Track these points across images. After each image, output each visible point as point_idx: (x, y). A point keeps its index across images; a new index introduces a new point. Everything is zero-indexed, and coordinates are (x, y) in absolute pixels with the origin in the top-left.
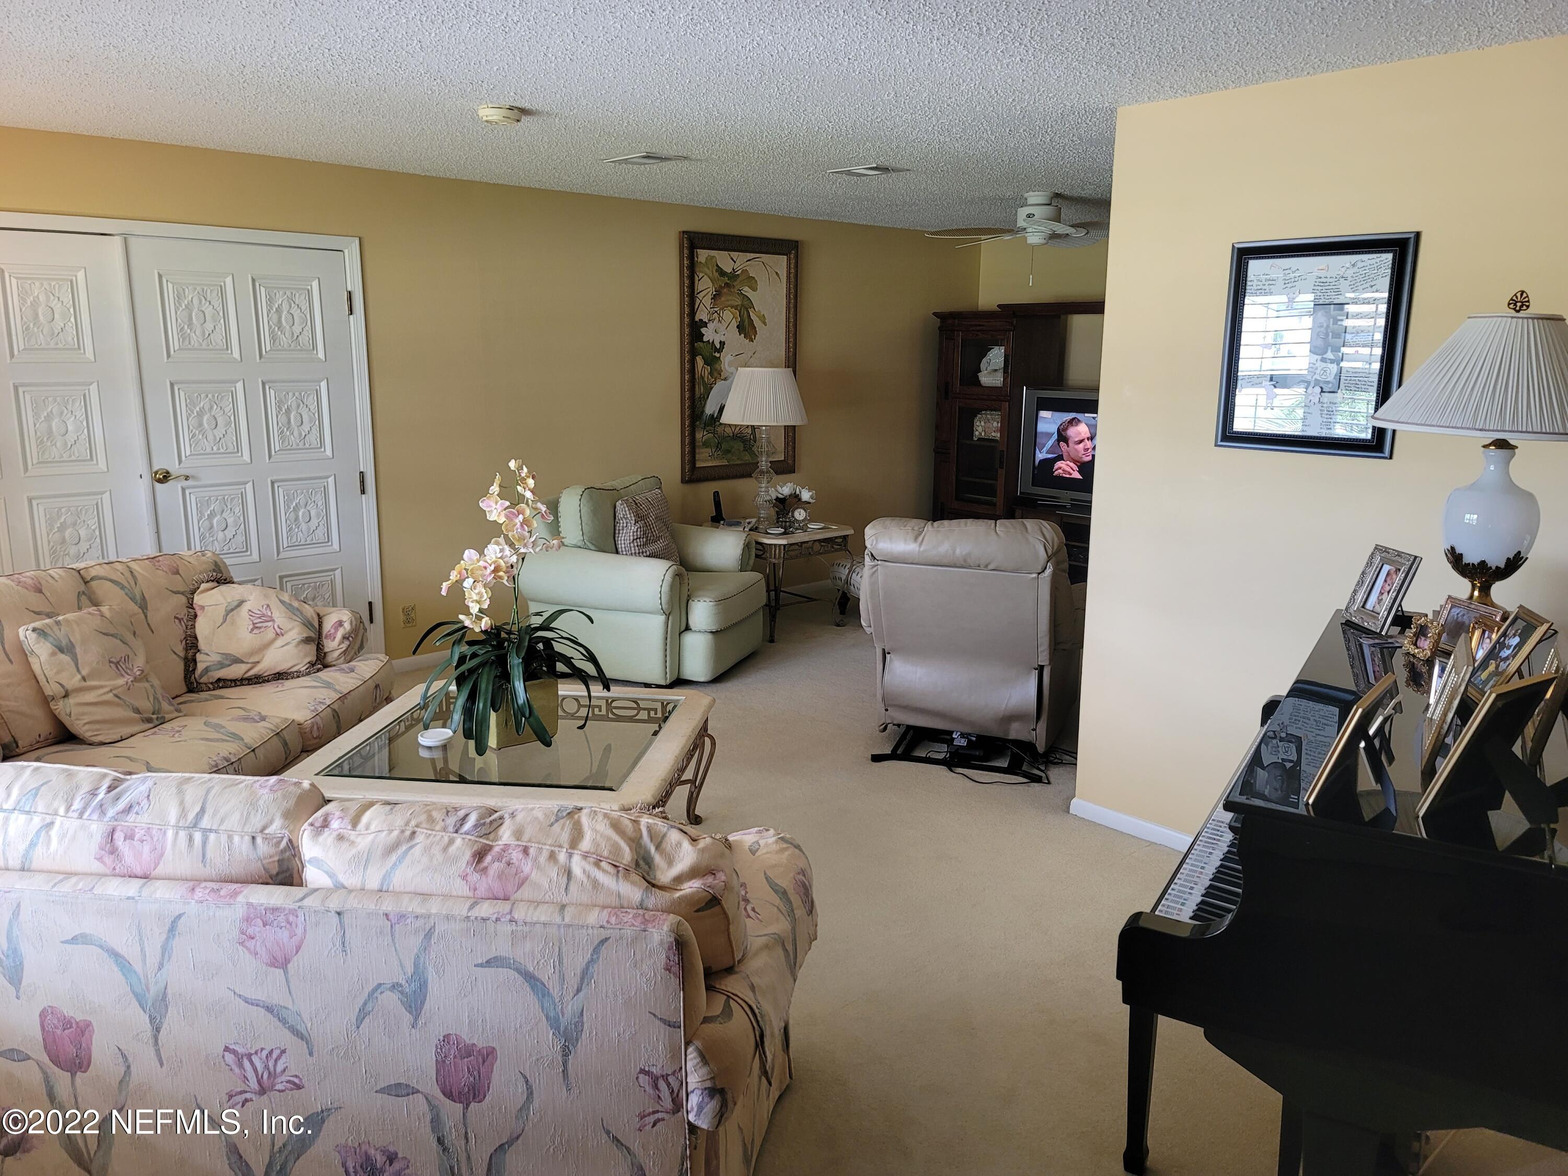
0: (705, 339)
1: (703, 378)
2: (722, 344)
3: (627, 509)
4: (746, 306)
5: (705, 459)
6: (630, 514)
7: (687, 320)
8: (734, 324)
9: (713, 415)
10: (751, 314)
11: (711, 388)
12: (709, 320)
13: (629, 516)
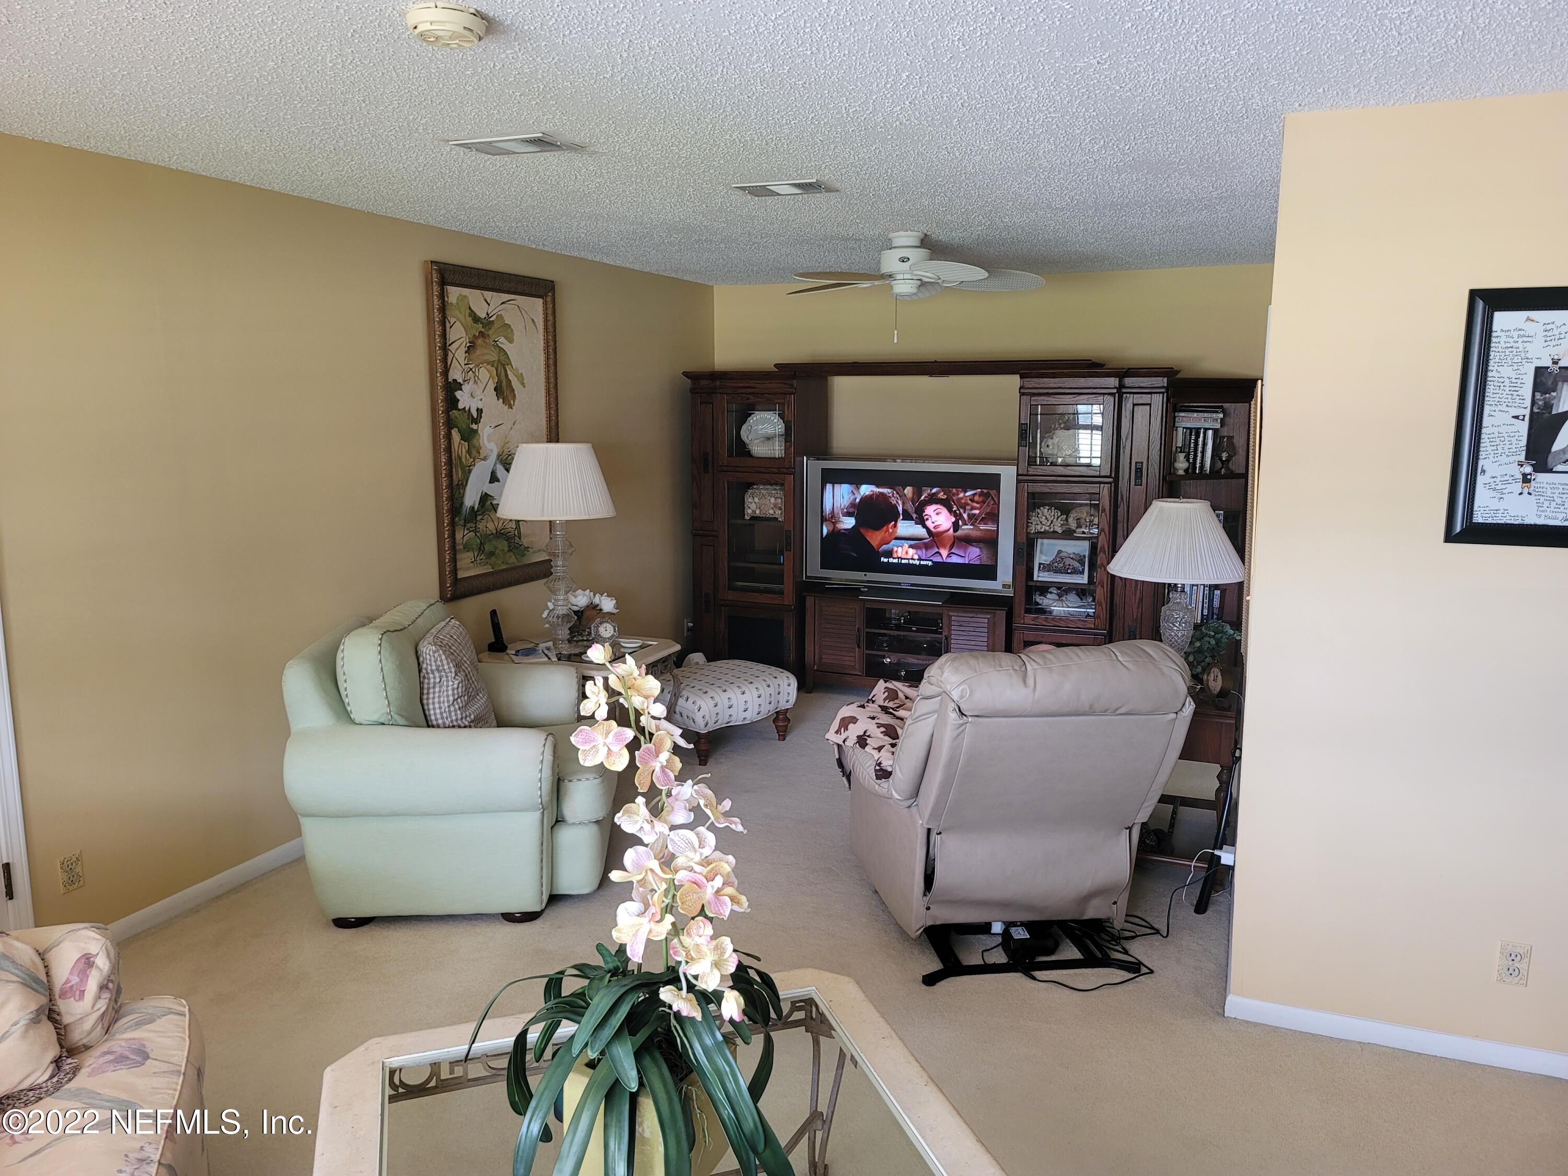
0: (461, 406)
1: (460, 458)
2: (480, 411)
3: (443, 657)
4: (502, 364)
5: (469, 568)
6: (448, 664)
7: (440, 381)
8: (491, 386)
9: (473, 508)
10: (509, 372)
11: (470, 471)
12: (465, 381)
13: (446, 667)
